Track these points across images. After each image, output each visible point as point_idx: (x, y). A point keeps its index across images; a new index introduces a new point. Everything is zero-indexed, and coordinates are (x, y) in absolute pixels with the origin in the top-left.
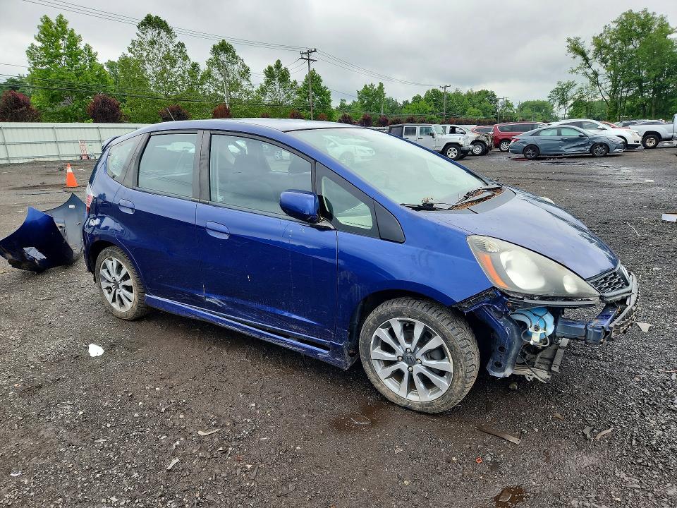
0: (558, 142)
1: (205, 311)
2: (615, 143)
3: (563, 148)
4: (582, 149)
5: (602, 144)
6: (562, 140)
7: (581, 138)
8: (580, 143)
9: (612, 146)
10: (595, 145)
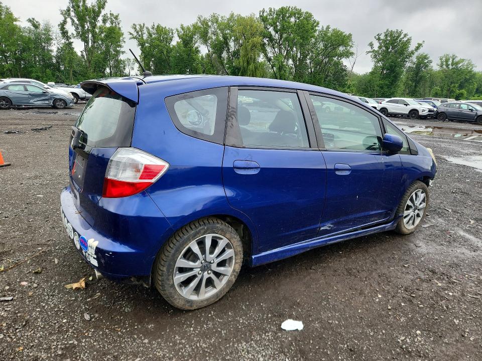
0: (27, 96)
1: (314, 240)
2: (69, 99)
3: (32, 101)
4: (47, 102)
5: (61, 100)
6: (30, 94)
7: (44, 94)
8: (44, 98)
9: (68, 101)
10: (56, 100)
